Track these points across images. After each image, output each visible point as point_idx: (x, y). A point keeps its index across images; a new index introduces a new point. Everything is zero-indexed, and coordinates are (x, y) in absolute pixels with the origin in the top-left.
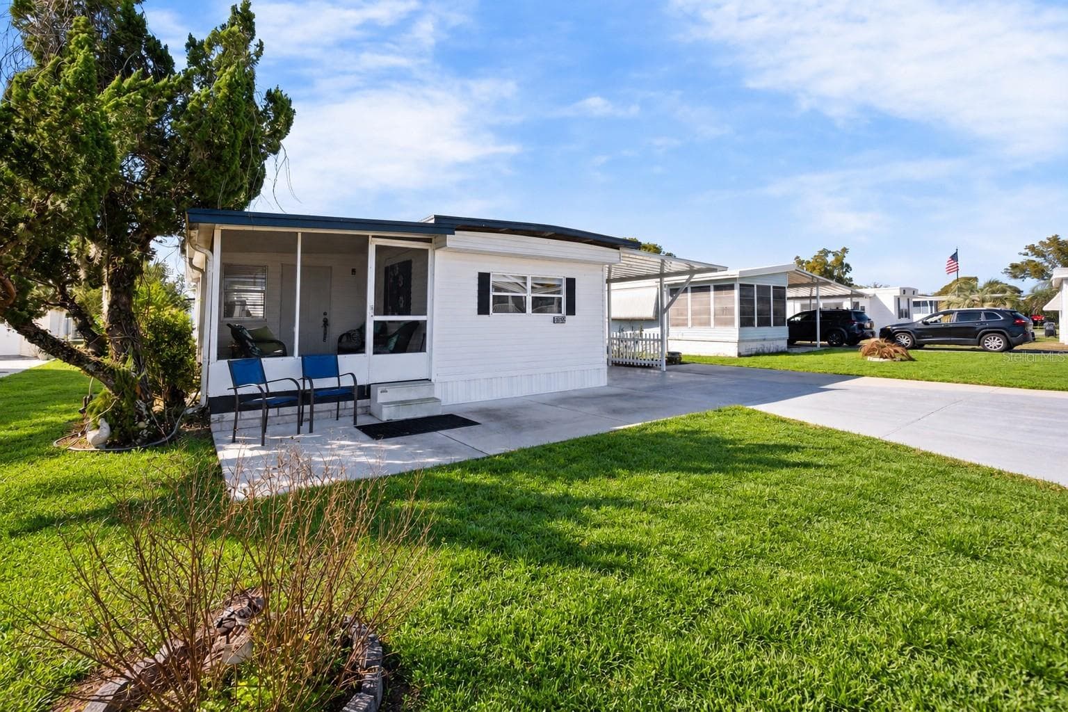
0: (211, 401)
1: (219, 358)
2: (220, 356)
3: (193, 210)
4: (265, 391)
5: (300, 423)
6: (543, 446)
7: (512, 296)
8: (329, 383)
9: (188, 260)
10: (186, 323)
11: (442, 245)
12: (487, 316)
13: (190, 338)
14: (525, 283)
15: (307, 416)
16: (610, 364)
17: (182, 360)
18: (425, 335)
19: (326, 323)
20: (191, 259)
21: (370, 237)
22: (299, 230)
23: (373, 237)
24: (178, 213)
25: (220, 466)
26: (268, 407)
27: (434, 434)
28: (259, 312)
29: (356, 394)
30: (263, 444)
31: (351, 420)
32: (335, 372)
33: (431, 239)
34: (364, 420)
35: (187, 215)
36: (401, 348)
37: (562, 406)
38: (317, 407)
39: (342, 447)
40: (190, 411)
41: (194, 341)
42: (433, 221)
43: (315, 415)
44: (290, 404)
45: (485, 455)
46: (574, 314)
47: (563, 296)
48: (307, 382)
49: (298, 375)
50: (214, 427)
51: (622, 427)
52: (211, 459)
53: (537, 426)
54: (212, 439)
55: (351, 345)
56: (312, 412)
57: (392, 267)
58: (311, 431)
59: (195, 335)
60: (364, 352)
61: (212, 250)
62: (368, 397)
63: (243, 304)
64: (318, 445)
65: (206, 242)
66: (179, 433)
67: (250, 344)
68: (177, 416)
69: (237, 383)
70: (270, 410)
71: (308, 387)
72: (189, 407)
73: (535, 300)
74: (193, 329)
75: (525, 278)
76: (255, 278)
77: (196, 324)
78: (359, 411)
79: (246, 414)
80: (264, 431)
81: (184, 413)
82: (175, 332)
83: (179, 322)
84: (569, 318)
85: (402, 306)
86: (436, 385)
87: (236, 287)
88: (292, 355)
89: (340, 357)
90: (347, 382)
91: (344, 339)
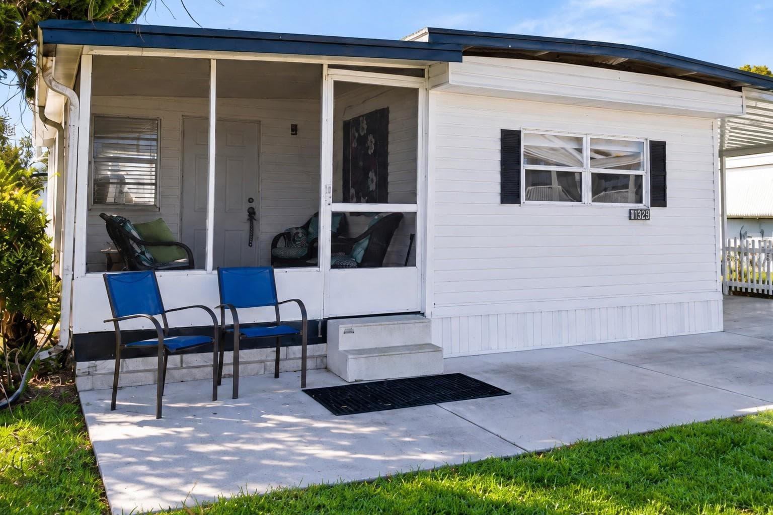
0: (77, 339)
1: (88, 271)
2: (91, 267)
3: (50, 23)
4: (163, 326)
5: (218, 382)
6: (619, 439)
7: (558, 172)
8: (262, 315)
9: (37, 109)
10: (35, 211)
11: (440, 82)
12: (517, 205)
13: (42, 237)
14: (580, 151)
15: (228, 370)
16: (727, 292)
17: (31, 272)
18: (413, 237)
19: (252, 213)
20: (42, 108)
21: (325, 67)
22: (214, 56)
23: (331, 66)
24: (25, 30)
25: (92, 452)
26: (168, 353)
27: (433, 408)
28: (147, 196)
29: (304, 333)
30: (159, 416)
31: (296, 379)
32: (270, 297)
33: (423, 70)
34: (317, 381)
35: (40, 31)
36: (374, 260)
37: (646, 366)
38: (245, 355)
39: (283, 427)
40: (44, 355)
41: (49, 241)
42: (426, 39)
43: (240, 367)
44: (202, 348)
45: (520, 452)
46: (666, 206)
47: (645, 173)
48: (228, 312)
49: (214, 302)
50: (81, 383)
51: (754, 410)
52: (78, 439)
53: (605, 400)
54: (78, 402)
55: (293, 252)
56: (236, 362)
57: (356, 121)
58: (235, 395)
59: (50, 231)
60: (316, 265)
61: (76, 88)
62: (324, 340)
63: (122, 182)
64: (247, 422)
65: (67, 77)
66: (28, 390)
67: (135, 246)
68: (23, 362)
69: (119, 311)
70: (170, 358)
71: (229, 321)
72: (43, 349)
73: (597, 178)
74: (47, 222)
75: (579, 140)
76: (138, 139)
77: (50, 213)
78: (310, 364)
79: (132, 364)
80: (160, 395)
81: (35, 358)
82: (19, 226)
83: (26, 208)
84: (655, 211)
85: (373, 187)
86: (433, 321)
87: (112, 154)
88: (203, 267)
89: (278, 272)
90: (290, 314)
91: (281, 243)
